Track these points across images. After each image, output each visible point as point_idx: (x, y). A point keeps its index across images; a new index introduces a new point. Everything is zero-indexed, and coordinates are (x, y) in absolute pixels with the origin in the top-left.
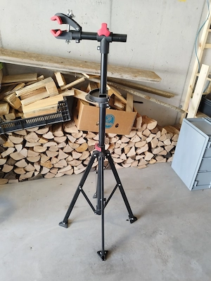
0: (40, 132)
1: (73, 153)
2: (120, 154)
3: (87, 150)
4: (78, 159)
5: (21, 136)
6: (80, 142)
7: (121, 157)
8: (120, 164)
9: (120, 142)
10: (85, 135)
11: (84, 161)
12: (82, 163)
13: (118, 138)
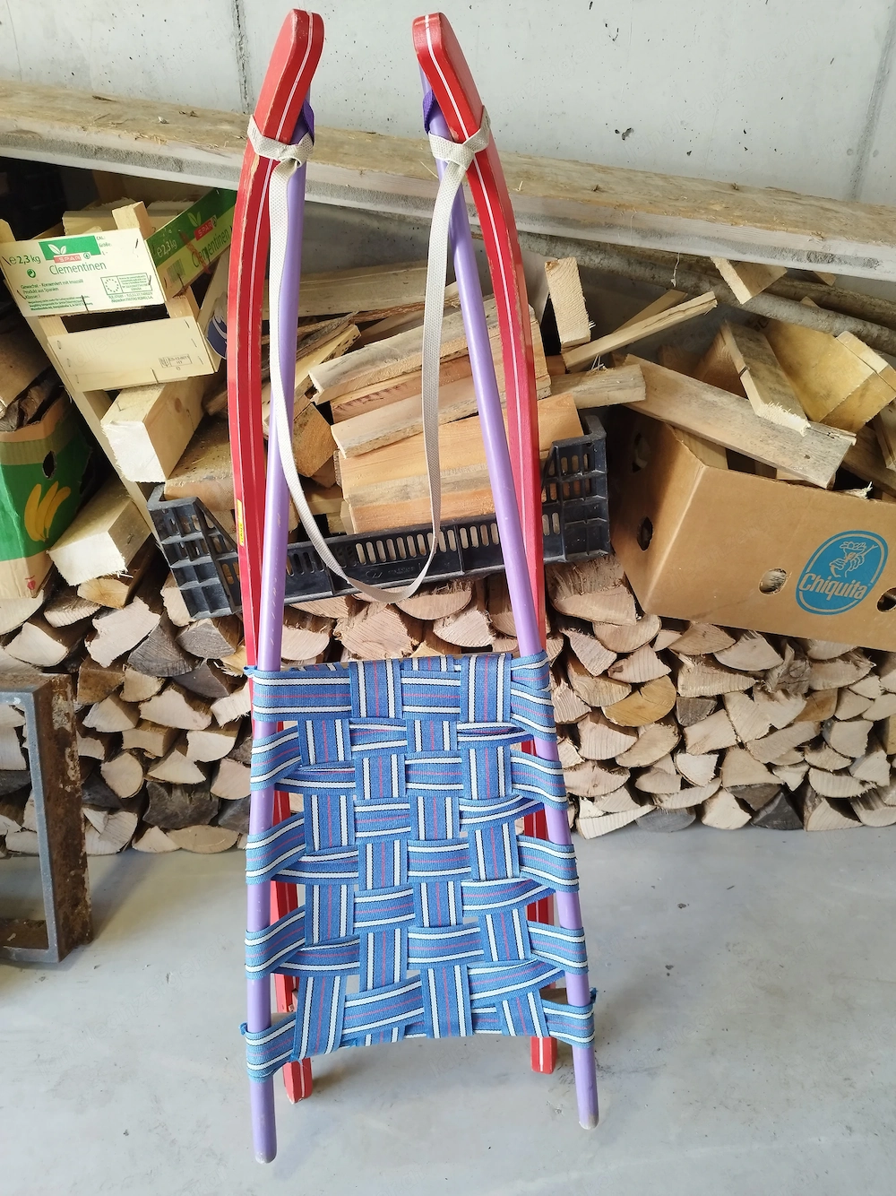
0: (422, 608)
1: (588, 730)
2: (859, 751)
3: (670, 719)
4: (610, 765)
5: (318, 622)
6: (631, 672)
7: (860, 772)
8: (844, 806)
9: (872, 686)
10: (667, 639)
11: (637, 772)
12: (631, 786)
13: (867, 665)
